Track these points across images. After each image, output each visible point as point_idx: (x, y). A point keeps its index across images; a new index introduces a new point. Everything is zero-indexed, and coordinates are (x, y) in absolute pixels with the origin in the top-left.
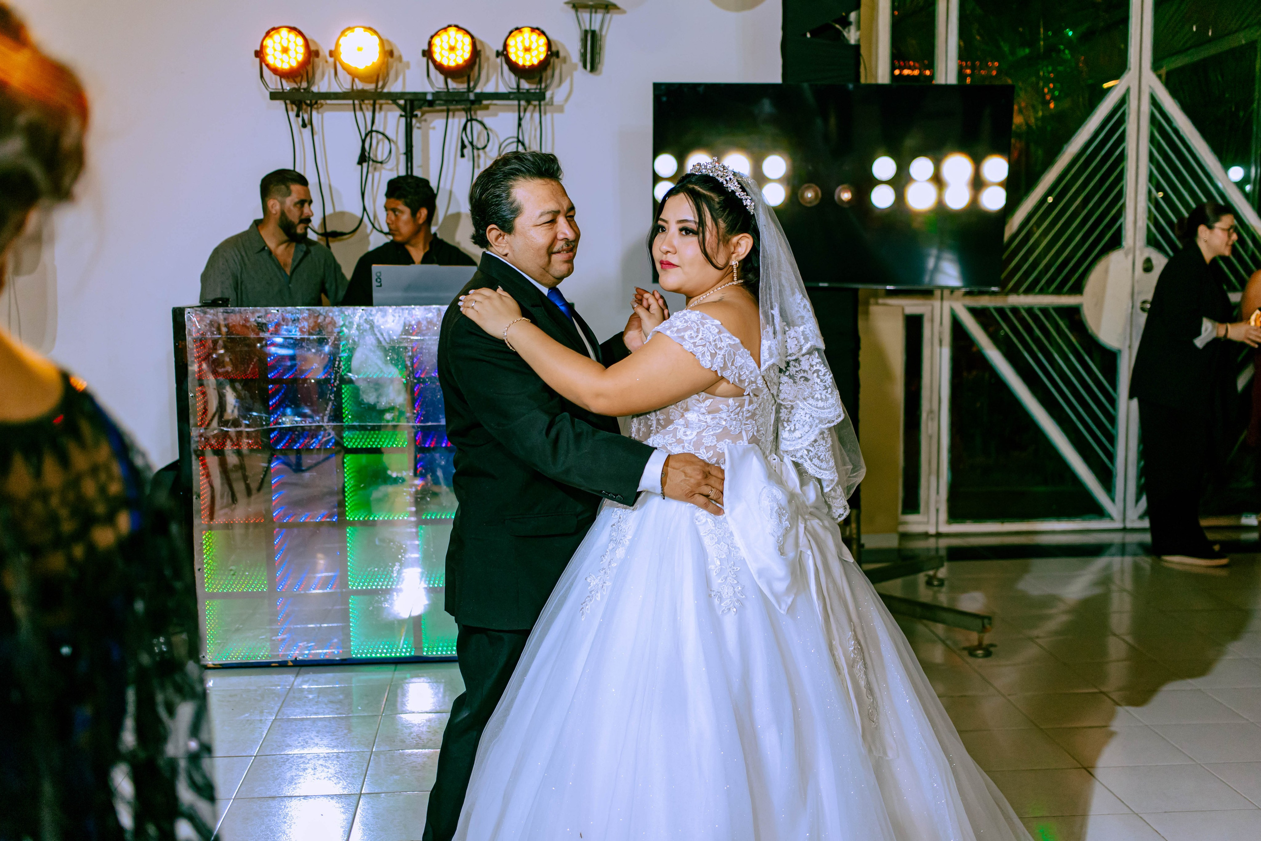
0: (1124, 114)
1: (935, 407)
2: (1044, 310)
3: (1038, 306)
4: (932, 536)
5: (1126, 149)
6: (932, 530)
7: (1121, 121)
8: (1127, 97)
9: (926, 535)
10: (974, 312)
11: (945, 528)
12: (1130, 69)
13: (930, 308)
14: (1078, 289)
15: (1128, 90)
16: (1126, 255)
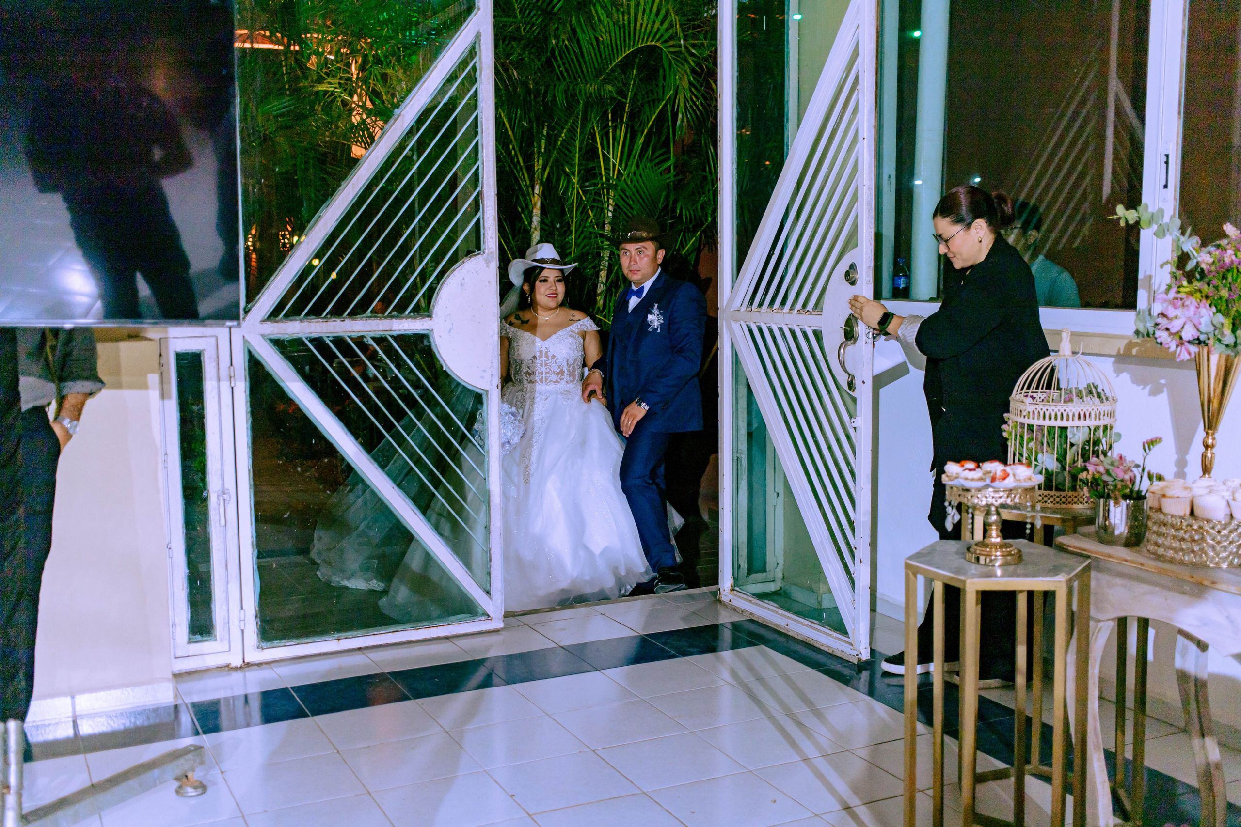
0: (474, 69)
1: (230, 485)
2: (381, 340)
3: (373, 334)
4: (236, 669)
5: (479, 117)
6: (237, 662)
7: (472, 79)
8: (477, 46)
9: (228, 668)
10: (278, 343)
11: (255, 656)
12: (479, 9)
13: (213, 340)
14: (424, 310)
15: (478, 36)
16: (488, 262)
